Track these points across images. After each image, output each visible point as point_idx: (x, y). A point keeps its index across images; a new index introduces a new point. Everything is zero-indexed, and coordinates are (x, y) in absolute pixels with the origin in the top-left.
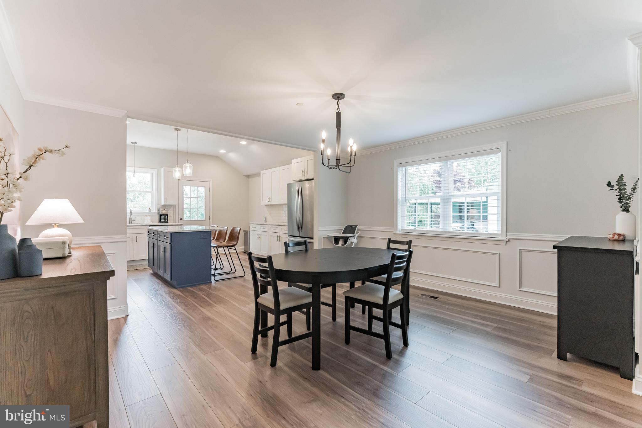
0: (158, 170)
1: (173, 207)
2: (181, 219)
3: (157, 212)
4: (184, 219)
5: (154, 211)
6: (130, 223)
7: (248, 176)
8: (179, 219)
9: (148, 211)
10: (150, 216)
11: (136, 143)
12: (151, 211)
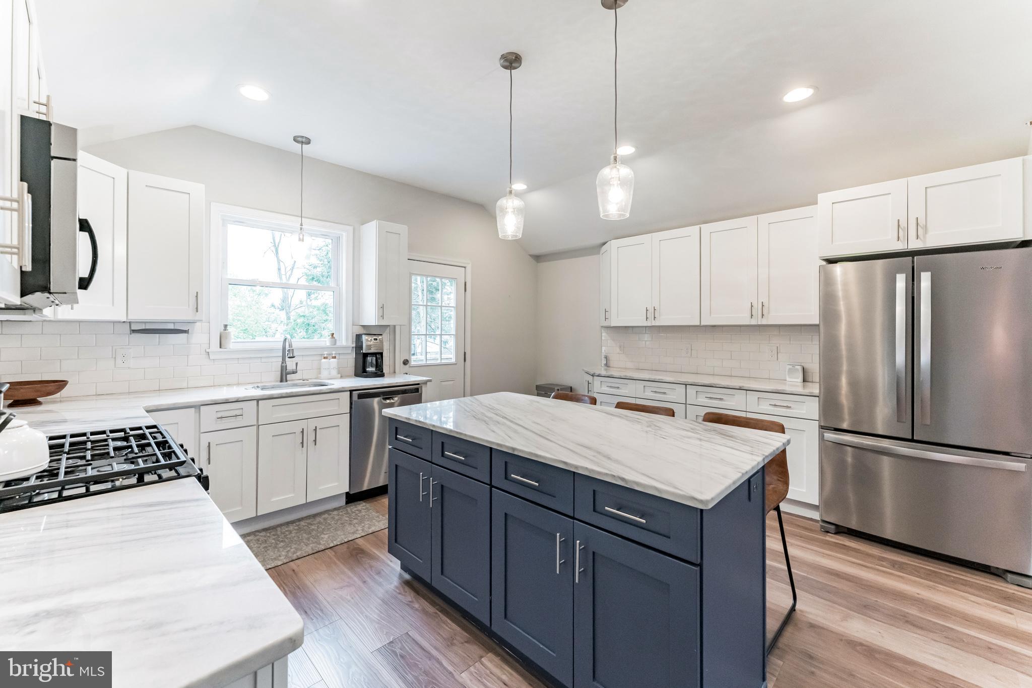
0: (354, 229)
1: (388, 330)
2: (406, 362)
3: (352, 344)
4: (413, 363)
5: (344, 343)
6: (281, 381)
7: (538, 258)
8: (402, 362)
9: (328, 344)
10: (335, 357)
11: (308, 142)
12: (335, 344)
